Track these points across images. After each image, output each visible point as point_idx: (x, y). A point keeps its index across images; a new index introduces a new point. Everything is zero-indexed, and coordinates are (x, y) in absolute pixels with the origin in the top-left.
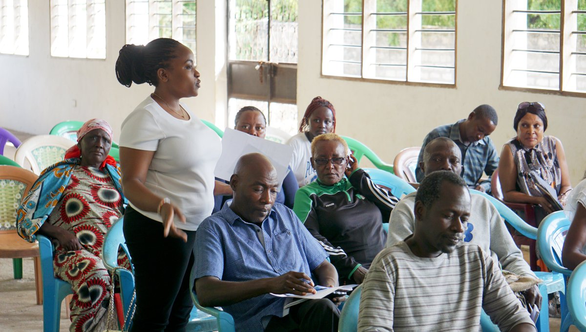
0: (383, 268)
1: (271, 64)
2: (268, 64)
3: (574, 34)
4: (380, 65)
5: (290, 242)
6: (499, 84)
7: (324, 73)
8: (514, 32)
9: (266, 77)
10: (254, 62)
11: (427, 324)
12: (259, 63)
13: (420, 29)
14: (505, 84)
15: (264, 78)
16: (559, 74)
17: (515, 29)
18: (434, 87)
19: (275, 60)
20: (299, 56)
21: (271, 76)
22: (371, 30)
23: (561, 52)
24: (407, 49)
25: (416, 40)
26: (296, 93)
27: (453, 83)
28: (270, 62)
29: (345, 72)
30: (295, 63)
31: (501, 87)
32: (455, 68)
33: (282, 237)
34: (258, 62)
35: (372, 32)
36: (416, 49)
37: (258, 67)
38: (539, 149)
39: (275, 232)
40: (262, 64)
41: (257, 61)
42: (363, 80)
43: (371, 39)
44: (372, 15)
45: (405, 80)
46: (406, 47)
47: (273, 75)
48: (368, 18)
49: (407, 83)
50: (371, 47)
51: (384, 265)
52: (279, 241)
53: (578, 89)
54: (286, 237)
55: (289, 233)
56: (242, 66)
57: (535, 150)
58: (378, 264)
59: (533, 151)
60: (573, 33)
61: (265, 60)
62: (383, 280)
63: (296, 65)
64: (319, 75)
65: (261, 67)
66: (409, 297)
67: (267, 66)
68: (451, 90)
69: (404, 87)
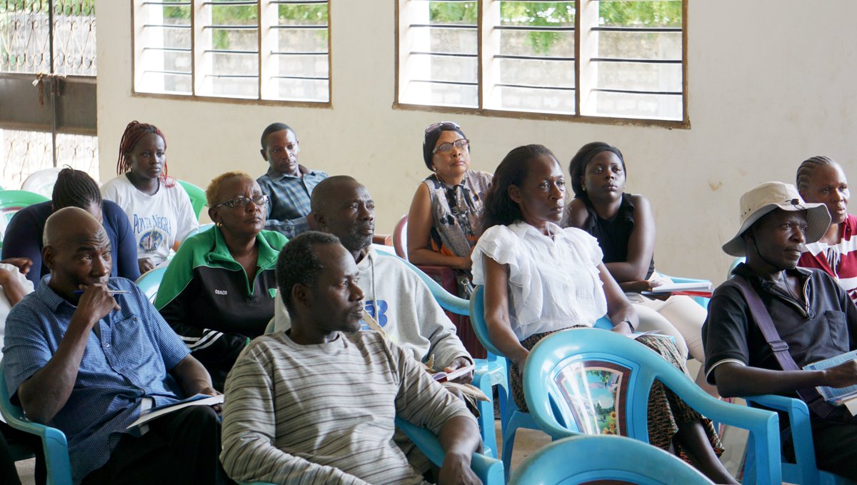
0: (254, 359)
1: (56, 77)
2: (51, 77)
3: (496, 30)
4: (219, 76)
5: (137, 331)
6: (393, 100)
7: (137, 90)
8: (413, 28)
9: (49, 97)
10: (30, 75)
11: (327, 420)
12: (38, 76)
13: (277, 25)
14: (401, 101)
15: (45, 99)
16: (477, 86)
17: (413, 24)
18: (299, 106)
19: (62, 71)
20: (98, 65)
21: (56, 95)
22: (205, 27)
23: (479, 56)
24: (259, 52)
25: (271, 40)
26: (96, 120)
27: (328, 101)
28: (55, 74)
29: (167, 88)
30: (92, 75)
31: (397, 104)
32: (330, 79)
33: (126, 325)
34: (36, 75)
35: (207, 29)
36: (272, 53)
37: (36, 82)
38: (466, 186)
39: (115, 318)
40: (41, 78)
41: (35, 73)
42: (194, 98)
43: (205, 40)
44: (206, 6)
45: (257, 98)
46: (257, 51)
47: (59, 94)
48: (200, 9)
49: (260, 101)
50: (206, 51)
51: (255, 355)
52: (121, 330)
53: (503, 106)
54: (132, 325)
55: (136, 320)
56: (10, 81)
57: (462, 187)
58: (246, 356)
59: (459, 188)
60: (495, 28)
61: (46, 71)
62: (258, 373)
63: (95, 78)
64: (130, 93)
65: (40, 82)
66: (296, 391)
67: (49, 80)
68: (324, 110)
69: (257, 107)
